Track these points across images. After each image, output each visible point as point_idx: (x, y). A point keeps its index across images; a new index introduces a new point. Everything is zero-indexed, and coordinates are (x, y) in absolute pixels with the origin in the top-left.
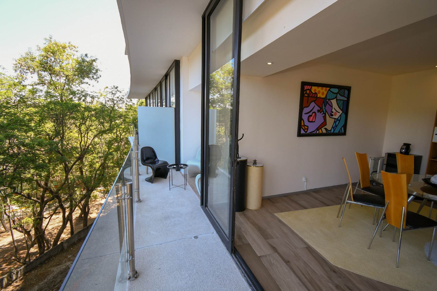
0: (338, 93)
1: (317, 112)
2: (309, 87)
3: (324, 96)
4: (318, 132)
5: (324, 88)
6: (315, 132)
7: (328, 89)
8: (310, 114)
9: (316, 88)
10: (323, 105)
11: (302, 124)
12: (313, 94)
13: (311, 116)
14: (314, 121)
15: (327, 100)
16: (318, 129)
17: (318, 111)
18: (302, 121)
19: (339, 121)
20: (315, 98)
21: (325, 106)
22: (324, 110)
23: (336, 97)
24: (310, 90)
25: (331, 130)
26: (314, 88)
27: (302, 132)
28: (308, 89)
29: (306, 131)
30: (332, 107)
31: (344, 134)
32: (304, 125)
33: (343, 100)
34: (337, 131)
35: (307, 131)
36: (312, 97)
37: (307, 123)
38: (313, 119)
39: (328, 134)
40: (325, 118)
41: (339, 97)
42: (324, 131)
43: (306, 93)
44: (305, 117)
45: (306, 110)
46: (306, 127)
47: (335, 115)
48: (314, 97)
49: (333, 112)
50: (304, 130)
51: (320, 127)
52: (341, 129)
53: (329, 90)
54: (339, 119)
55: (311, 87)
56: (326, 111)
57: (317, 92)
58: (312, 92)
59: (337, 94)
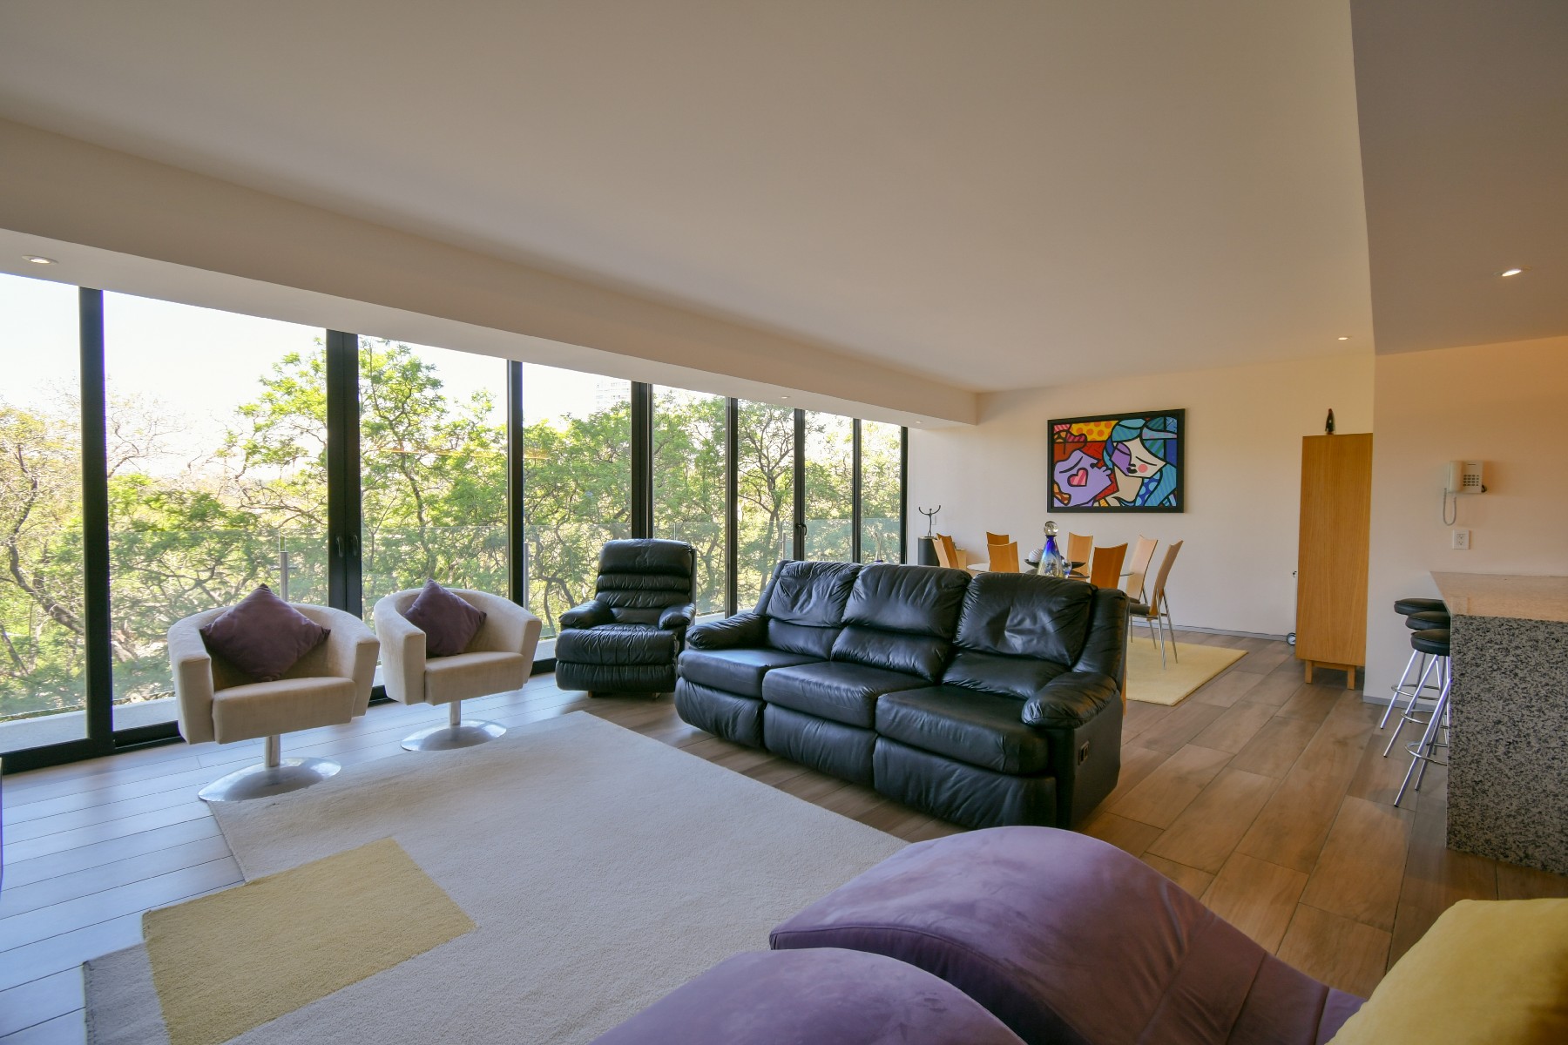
0: (1145, 425)
1: (1089, 469)
2: (1065, 427)
3: (1105, 437)
4: (1096, 504)
5: (1103, 423)
6: (1090, 505)
7: (1114, 423)
8: (1074, 471)
9: (1081, 425)
10: (1105, 453)
11: (1056, 490)
12: (1076, 436)
13: (1077, 475)
14: (1083, 483)
15: (1115, 444)
16: (1095, 499)
17: (1092, 466)
18: (1056, 486)
19: (1159, 481)
20: (1083, 444)
21: (1110, 456)
22: (1109, 463)
23: (1140, 436)
24: (1068, 431)
25: (1134, 501)
26: (1075, 428)
27: (1057, 504)
28: (1064, 431)
29: (1066, 502)
30: (1130, 455)
31: (1179, 508)
32: (1061, 492)
33: (1165, 439)
34: (1153, 501)
35: (1068, 503)
36: (1073, 442)
37: (1065, 488)
38: (1081, 480)
39: (1126, 508)
40: (1112, 477)
41: (1147, 434)
42: (1115, 503)
43: (1060, 437)
44: (1061, 479)
45: (1060, 467)
46: (1067, 496)
47: (1143, 469)
48: (1078, 442)
49: (1134, 465)
50: (1061, 502)
51: (1102, 495)
52: (1167, 497)
53: (1117, 424)
54: (1157, 477)
55: (1068, 426)
56: (1114, 464)
57: (1085, 432)
58: (1072, 434)
59: (1141, 428)
